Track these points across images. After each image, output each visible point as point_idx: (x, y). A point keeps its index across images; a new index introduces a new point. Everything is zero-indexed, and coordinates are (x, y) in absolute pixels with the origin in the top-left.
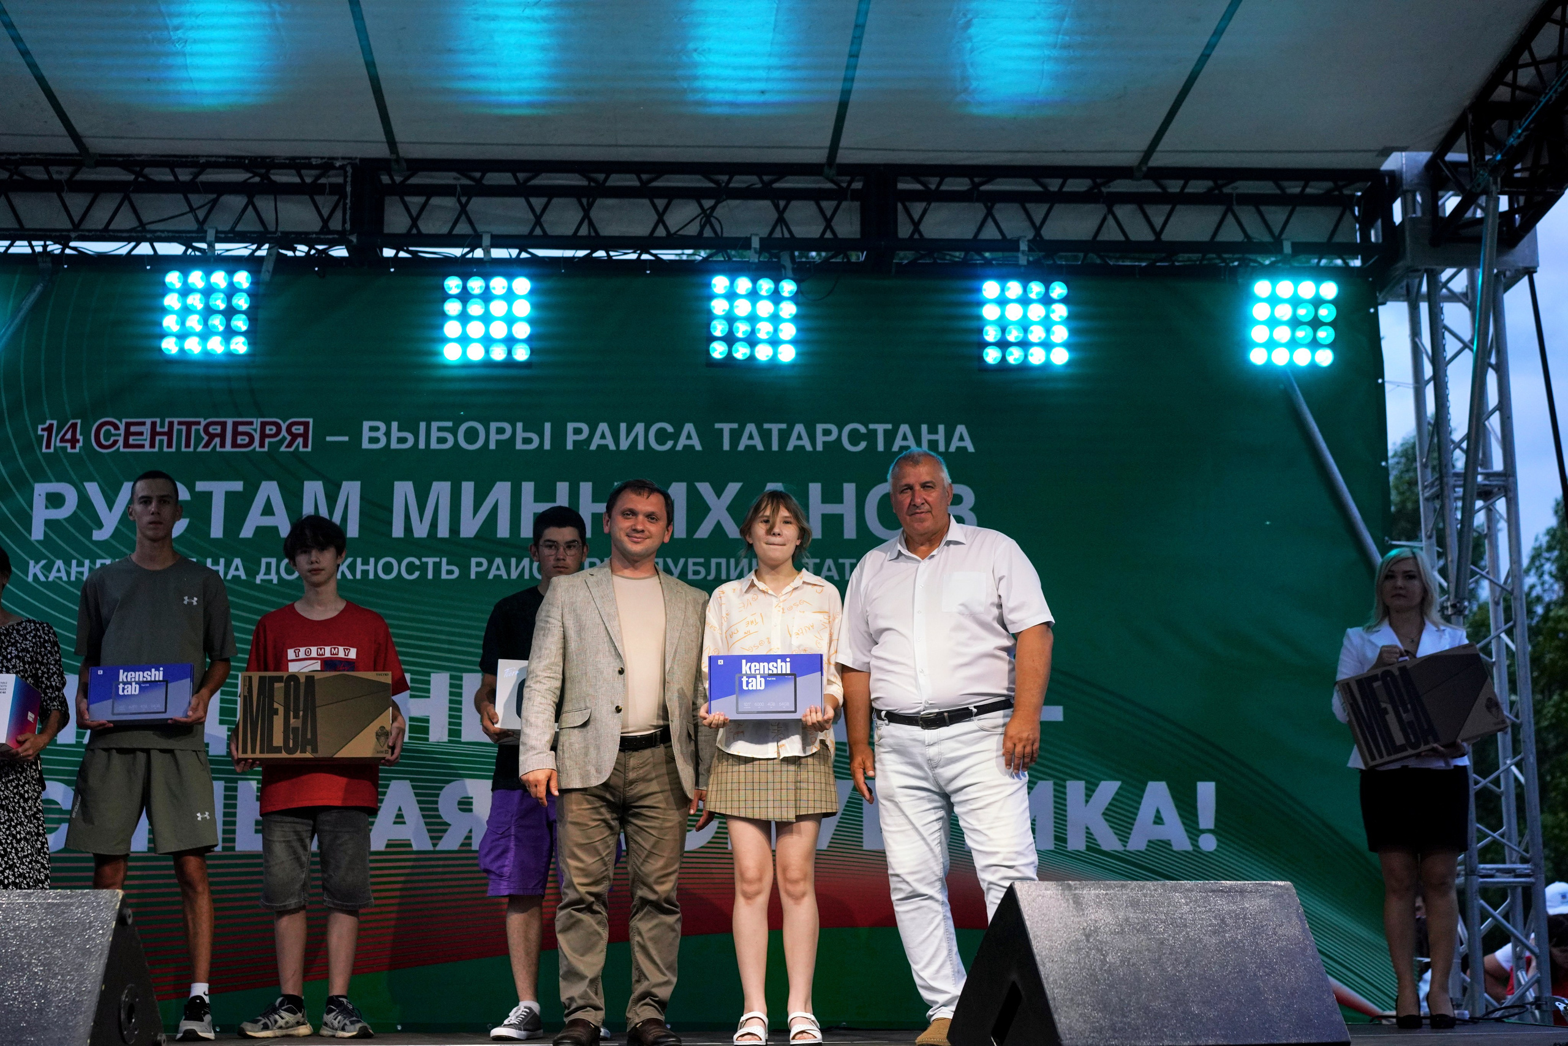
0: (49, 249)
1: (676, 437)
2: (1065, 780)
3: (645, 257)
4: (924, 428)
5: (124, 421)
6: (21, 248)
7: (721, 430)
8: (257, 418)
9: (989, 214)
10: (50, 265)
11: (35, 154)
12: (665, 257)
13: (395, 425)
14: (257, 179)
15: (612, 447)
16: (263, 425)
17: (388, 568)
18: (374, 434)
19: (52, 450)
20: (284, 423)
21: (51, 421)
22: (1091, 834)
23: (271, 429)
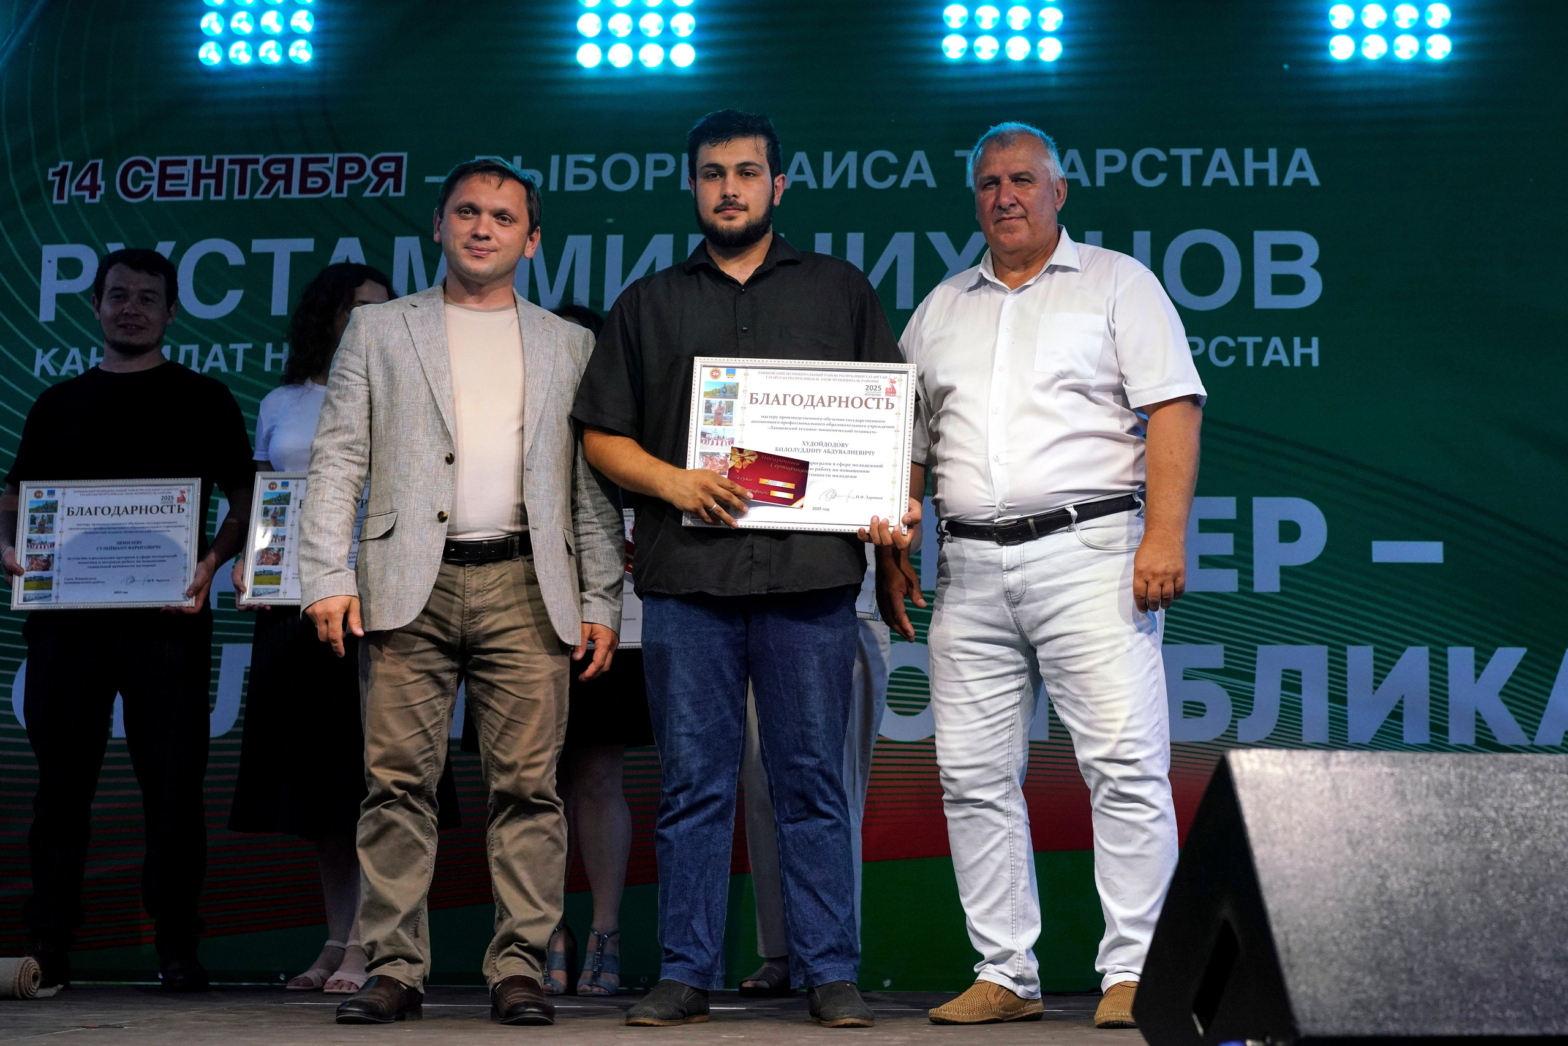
1: (900, 170)
2: (1446, 646)
4: (1249, 153)
5: (158, 159)
8: (334, 152)
15: (812, 185)
16: (342, 162)
19: (65, 201)
20: (370, 159)
21: (66, 163)
22: (1484, 722)
23: (352, 168)
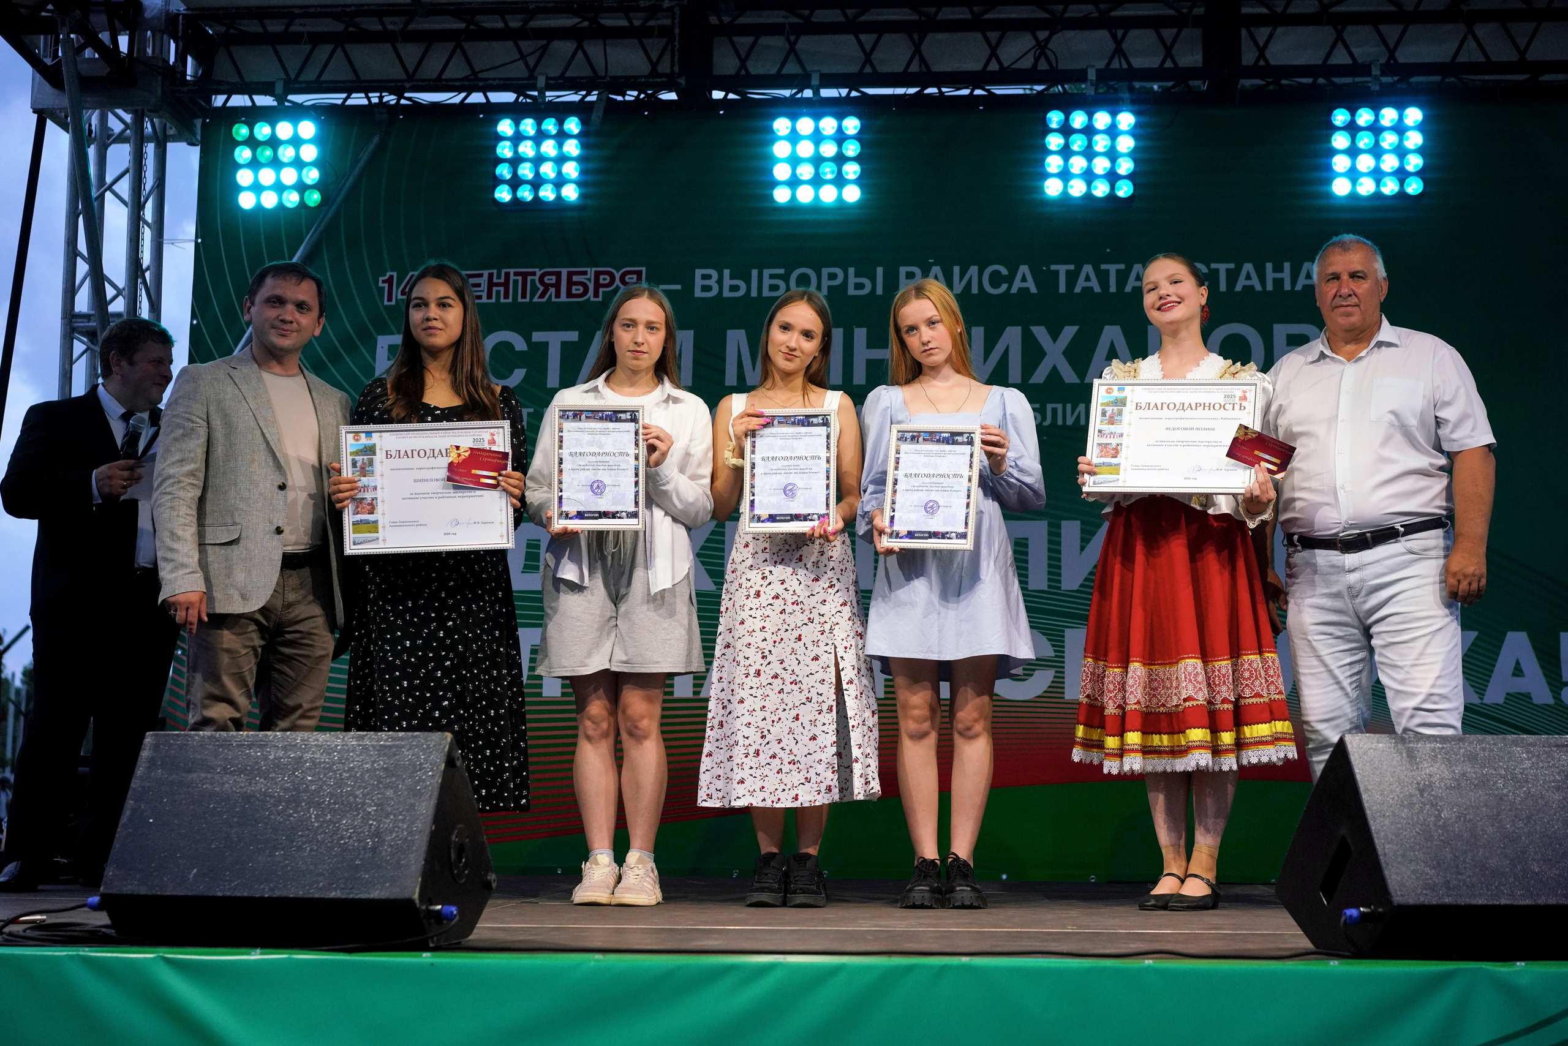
0: (385, 100)
1: (1010, 280)
3: (978, 92)
4: (1269, 266)
6: (358, 100)
7: (1057, 272)
8: (591, 267)
9: (1340, 38)
10: (386, 116)
11: (369, 5)
12: (998, 92)
13: (727, 272)
14: (586, 24)
16: (597, 274)
18: (707, 282)
19: (393, 303)
20: (618, 272)
21: (391, 273)
23: (605, 279)
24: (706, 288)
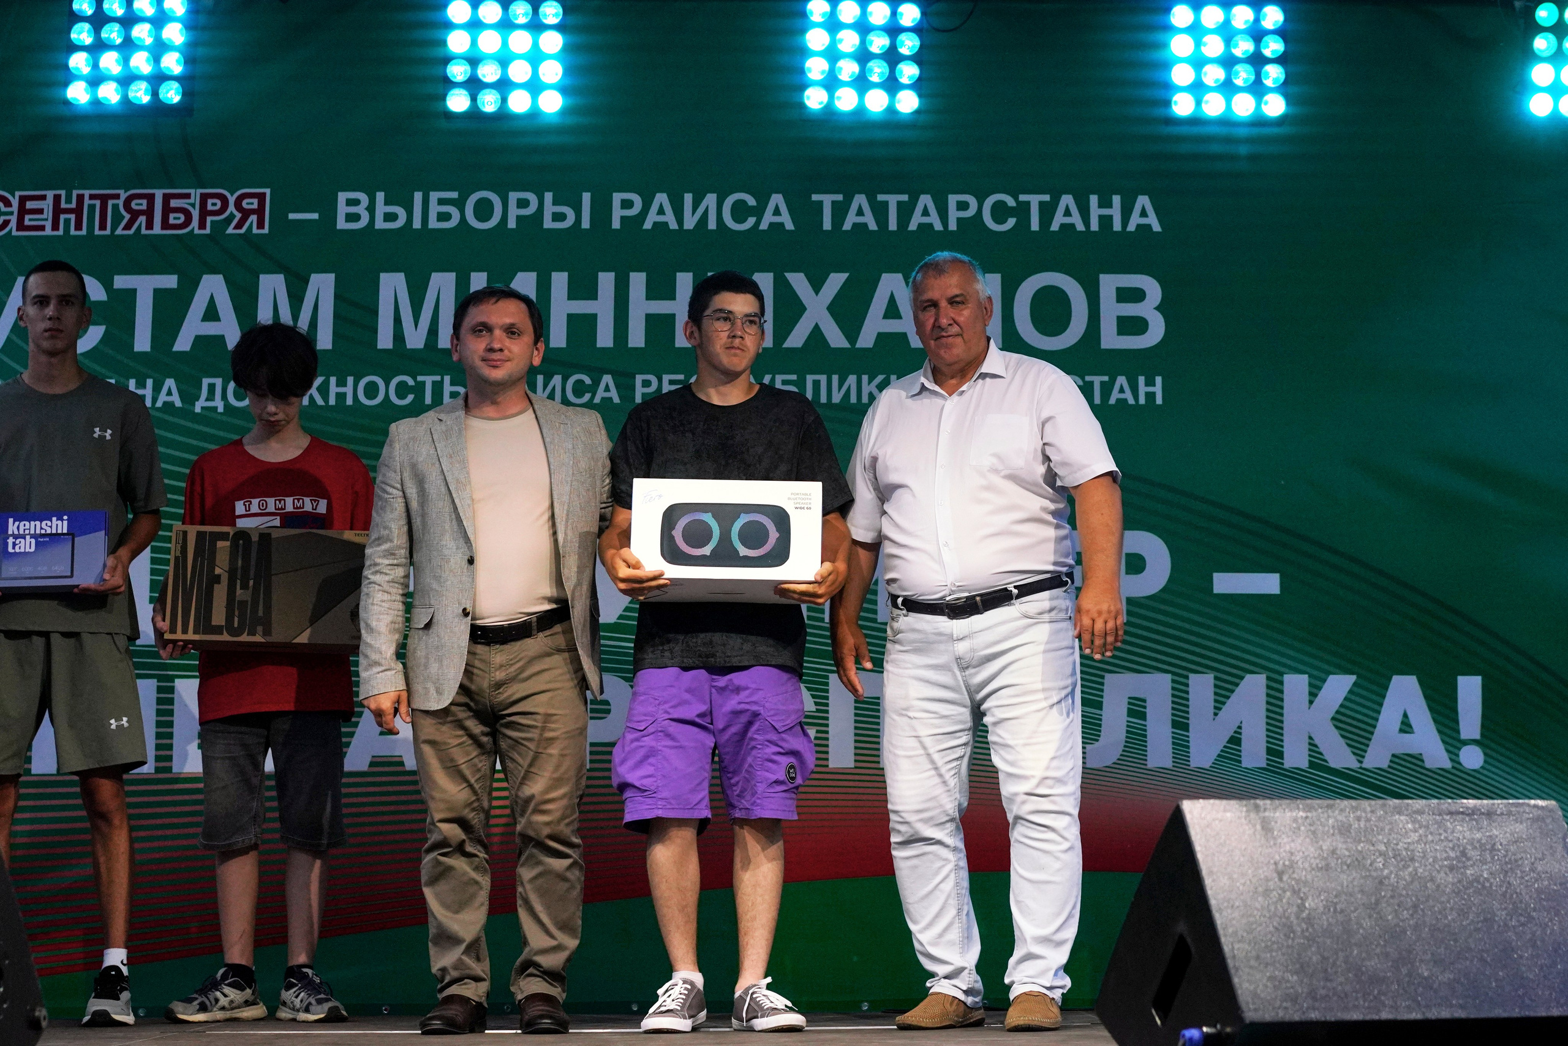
1: (759, 212)
2: (1282, 674)
4: (1094, 199)
7: (820, 204)
8: (196, 188)
13: (380, 196)
15: (673, 225)
16: (204, 198)
17: (371, 390)
18: (353, 209)
20: (232, 195)
22: (1316, 746)
23: (214, 204)
24: (352, 218)
